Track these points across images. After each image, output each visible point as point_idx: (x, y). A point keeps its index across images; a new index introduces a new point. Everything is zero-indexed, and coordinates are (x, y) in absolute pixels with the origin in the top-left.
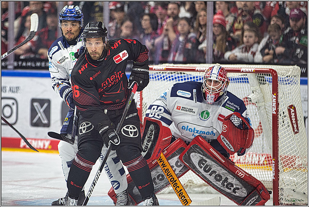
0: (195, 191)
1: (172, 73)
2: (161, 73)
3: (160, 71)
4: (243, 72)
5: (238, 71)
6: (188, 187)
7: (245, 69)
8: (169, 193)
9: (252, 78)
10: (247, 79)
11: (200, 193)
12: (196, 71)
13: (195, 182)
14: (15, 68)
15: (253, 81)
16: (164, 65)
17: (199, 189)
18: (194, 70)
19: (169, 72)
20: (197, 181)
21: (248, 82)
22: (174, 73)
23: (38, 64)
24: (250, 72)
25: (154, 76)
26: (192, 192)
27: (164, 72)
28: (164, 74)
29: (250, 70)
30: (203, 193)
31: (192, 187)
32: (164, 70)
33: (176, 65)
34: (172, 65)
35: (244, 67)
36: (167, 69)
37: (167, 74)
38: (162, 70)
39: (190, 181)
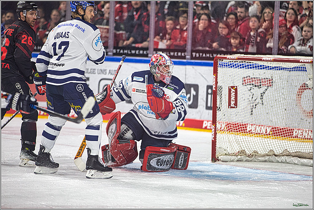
0: (259, 160)
1: (242, 62)
2: (234, 62)
3: (232, 60)
4: (301, 62)
5: (298, 62)
6: (253, 156)
7: (303, 60)
8: (238, 161)
9: (309, 67)
10: (305, 68)
11: (263, 162)
12: (263, 61)
13: (259, 152)
14: (114, 54)
15: (310, 70)
16: (236, 55)
17: (263, 159)
18: (260, 60)
19: (240, 61)
20: (261, 152)
21: (306, 71)
22: (244, 62)
23: (133, 52)
24: (307, 63)
25: (227, 64)
26: (257, 161)
27: (236, 61)
28: (236, 63)
29: (308, 61)
30: (265, 161)
31: (257, 156)
32: (236, 59)
33: (246, 56)
34: (243, 55)
35: (302, 58)
36: (239, 59)
37: (239, 62)
38: (235, 59)
39: (255, 152)
